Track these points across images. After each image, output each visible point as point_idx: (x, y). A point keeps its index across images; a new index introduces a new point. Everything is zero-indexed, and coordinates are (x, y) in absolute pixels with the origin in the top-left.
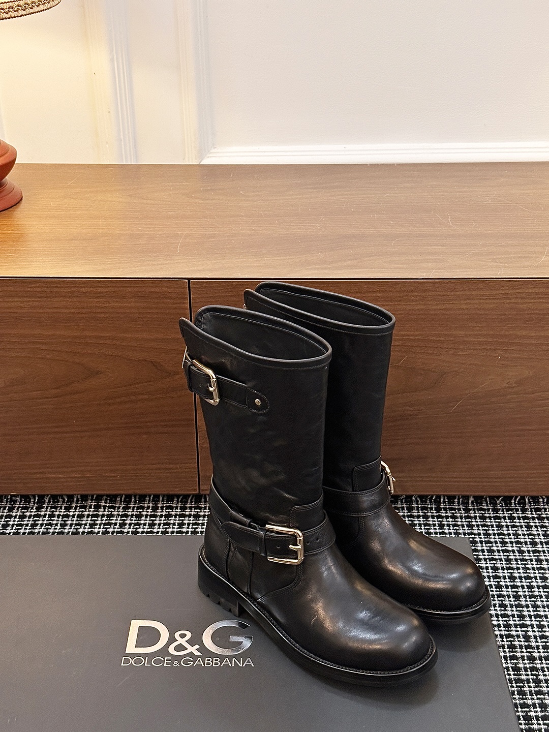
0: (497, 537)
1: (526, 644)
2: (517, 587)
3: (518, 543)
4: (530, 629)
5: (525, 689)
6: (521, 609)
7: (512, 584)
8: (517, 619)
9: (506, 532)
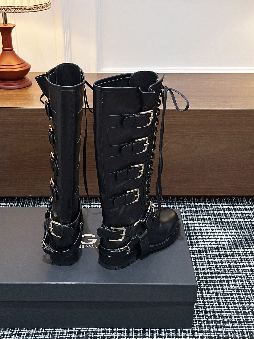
0: (217, 211)
1: (229, 244)
2: (224, 227)
3: (224, 213)
4: (230, 239)
5: (228, 257)
6: (226, 233)
7: (222, 226)
8: (225, 236)
9: (220, 210)
